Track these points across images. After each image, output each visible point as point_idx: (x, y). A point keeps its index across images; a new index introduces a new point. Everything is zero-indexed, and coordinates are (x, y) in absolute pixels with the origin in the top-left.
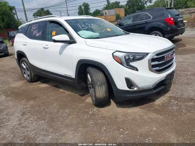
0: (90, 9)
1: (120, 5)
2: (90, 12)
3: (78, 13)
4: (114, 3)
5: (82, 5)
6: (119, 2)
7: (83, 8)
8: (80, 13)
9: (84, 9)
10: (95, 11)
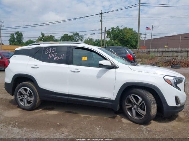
0: (23, 38)
1: (55, 39)
2: (23, 41)
3: (9, 41)
4: (49, 36)
5: (15, 33)
6: (54, 36)
7: (15, 36)
8: (12, 40)
9: (17, 37)
10: (27, 41)
